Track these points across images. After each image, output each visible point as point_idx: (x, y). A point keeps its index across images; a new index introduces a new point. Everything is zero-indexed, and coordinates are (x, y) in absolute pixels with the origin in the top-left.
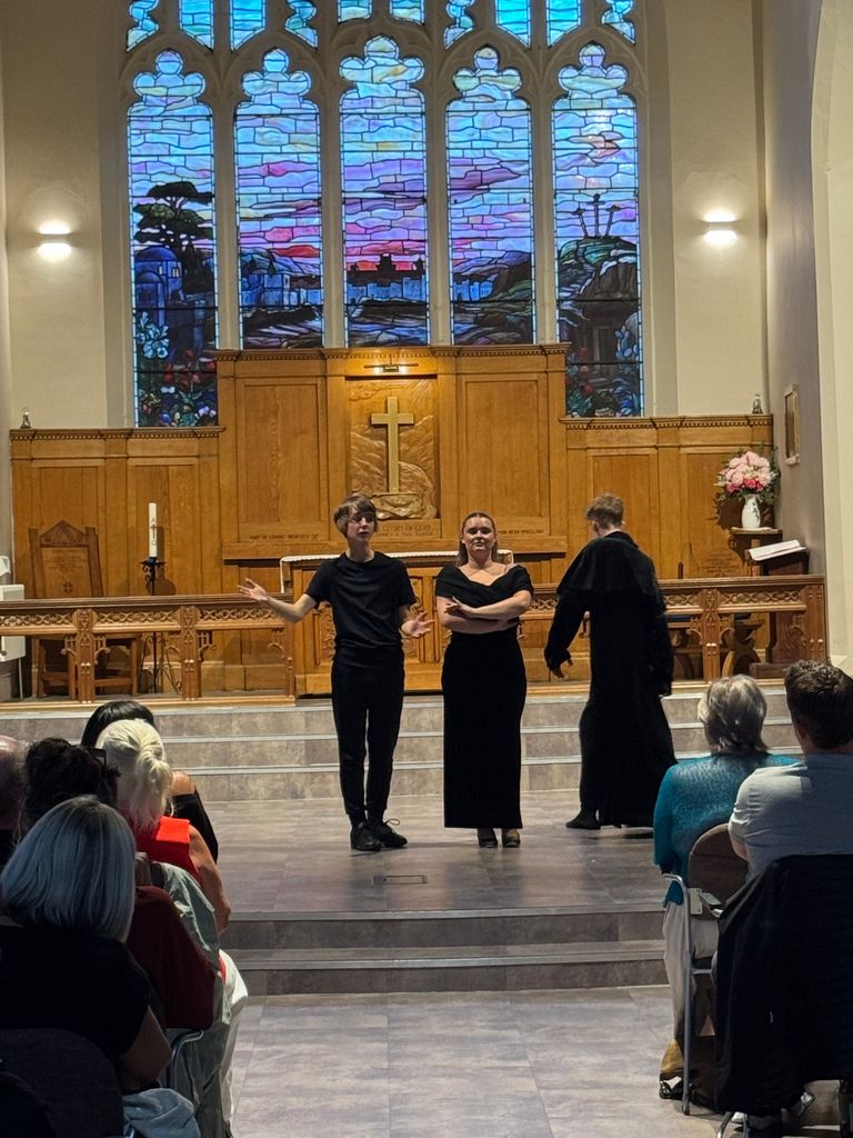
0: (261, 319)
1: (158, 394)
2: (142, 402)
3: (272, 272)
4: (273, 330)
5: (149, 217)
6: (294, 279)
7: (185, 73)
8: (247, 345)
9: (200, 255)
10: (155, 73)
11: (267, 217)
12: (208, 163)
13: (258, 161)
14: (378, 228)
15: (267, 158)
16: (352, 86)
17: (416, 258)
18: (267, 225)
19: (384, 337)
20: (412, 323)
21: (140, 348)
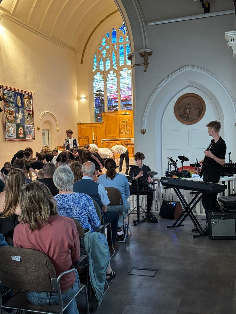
0: (110, 107)
1: (98, 118)
2: (96, 119)
3: (112, 101)
4: (112, 109)
5: (96, 95)
6: (114, 102)
7: (100, 75)
8: (109, 111)
9: (103, 99)
10: (97, 75)
11: (111, 94)
12: (103, 87)
13: (109, 86)
14: (125, 94)
15: (111, 86)
16: (121, 75)
17: (130, 98)
18: (111, 95)
19: (126, 109)
20: (130, 107)
21: (95, 112)
